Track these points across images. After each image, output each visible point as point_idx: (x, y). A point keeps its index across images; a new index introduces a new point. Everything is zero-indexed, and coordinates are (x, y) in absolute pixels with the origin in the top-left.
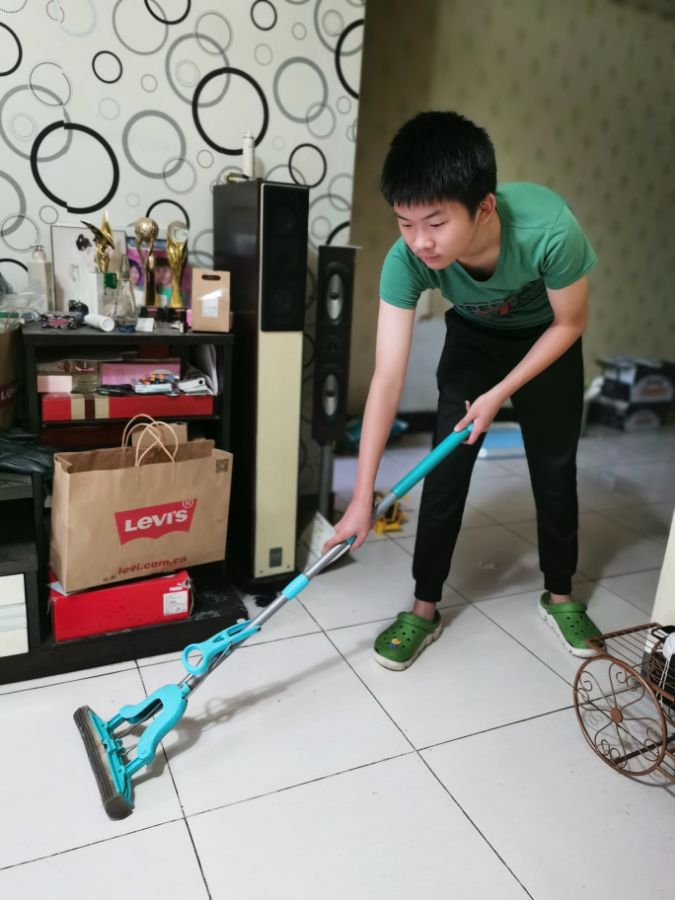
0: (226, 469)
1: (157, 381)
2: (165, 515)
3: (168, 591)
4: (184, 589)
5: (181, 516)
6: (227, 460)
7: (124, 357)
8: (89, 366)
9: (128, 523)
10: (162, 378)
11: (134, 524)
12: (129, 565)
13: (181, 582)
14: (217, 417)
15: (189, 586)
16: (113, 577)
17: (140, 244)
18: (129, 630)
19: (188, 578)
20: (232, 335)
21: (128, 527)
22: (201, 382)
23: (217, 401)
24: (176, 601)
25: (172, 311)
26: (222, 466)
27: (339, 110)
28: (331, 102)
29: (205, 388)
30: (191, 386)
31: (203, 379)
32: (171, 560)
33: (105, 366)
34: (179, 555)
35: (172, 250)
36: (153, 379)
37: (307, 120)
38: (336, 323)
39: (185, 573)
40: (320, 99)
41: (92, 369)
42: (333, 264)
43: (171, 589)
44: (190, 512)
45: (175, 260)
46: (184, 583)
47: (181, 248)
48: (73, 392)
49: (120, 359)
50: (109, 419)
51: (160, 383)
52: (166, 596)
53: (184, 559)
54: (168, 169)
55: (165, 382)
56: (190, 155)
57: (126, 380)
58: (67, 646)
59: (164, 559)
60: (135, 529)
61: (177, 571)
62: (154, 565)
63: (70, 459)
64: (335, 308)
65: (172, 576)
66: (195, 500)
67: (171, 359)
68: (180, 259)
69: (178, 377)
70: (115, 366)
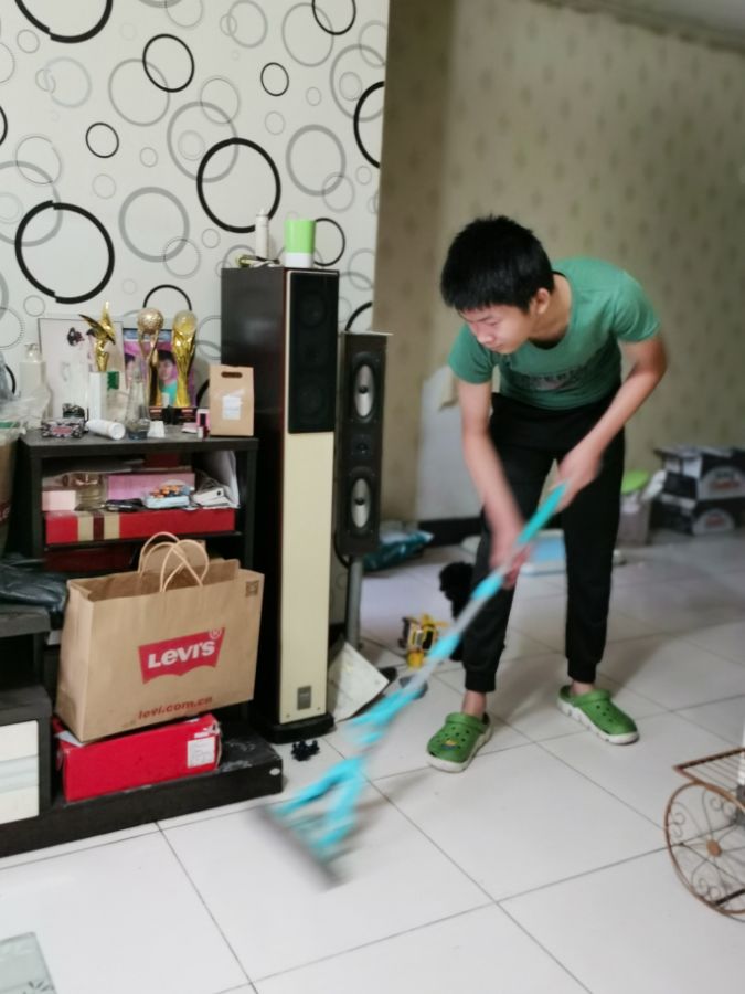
0: (256, 592)
1: (172, 494)
2: (191, 648)
3: (192, 738)
4: (211, 735)
5: (208, 648)
6: (257, 582)
7: (133, 466)
8: (91, 479)
9: (152, 658)
10: (177, 490)
11: (158, 659)
12: (150, 709)
13: (207, 726)
14: (238, 533)
15: (218, 731)
16: (133, 722)
17: (143, 337)
18: (148, 786)
19: (215, 722)
20: (256, 440)
21: (152, 663)
22: (219, 493)
23: (240, 514)
24: (202, 750)
25: (178, 411)
26: (252, 589)
27: (357, 179)
28: (349, 172)
29: (224, 500)
30: (209, 499)
31: (221, 490)
32: (196, 701)
33: (111, 478)
34: (204, 695)
35: (178, 343)
36: (167, 492)
37: (323, 193)
38: (367, 420)
39: (210, 716)
40: (338, 170)
41: (95, 482)
42: (361, 354)
43: (197, 735)
44: (218, 644)
45: (181, 354)
46: (211, 727)
47: (190, 340)
48: (76, 509)
49: (129, 470)
50: (120, 539)
51: (175, 496)
52: (190, 744)
53: (209, 700)
54: (169, 251)
55: (180, 494)
56: (194, 235)
57: (135, 494)
58: (81, 807)
59: (188, 700)
60: (159, 664)
61: (201, 715)
62: (178, 707)
63: (86, 586)
64: (364, 404)
65: (196, 720)
66: (223, 630)
67: (181, 468)
68: (188, 352)
69: (193, 489)
70: (122, 479)
